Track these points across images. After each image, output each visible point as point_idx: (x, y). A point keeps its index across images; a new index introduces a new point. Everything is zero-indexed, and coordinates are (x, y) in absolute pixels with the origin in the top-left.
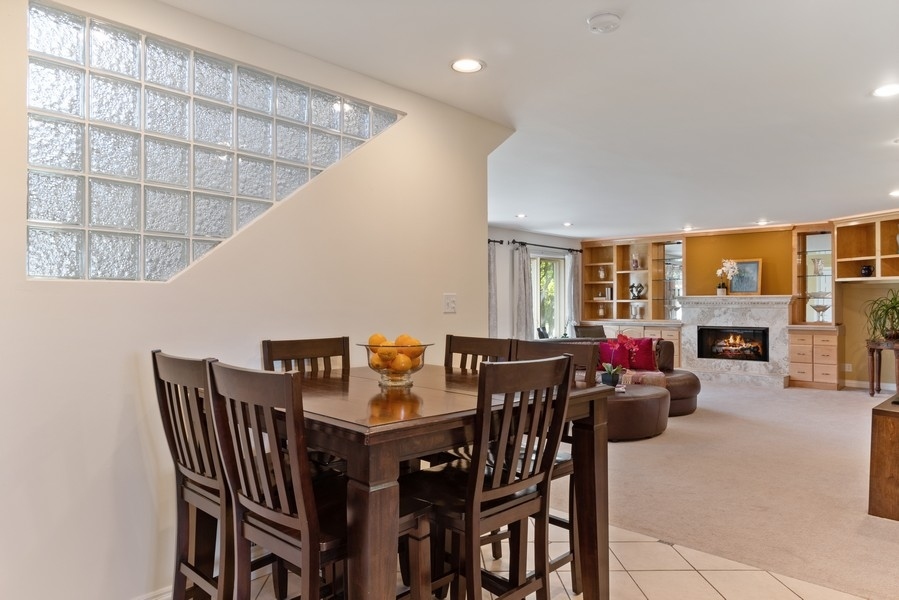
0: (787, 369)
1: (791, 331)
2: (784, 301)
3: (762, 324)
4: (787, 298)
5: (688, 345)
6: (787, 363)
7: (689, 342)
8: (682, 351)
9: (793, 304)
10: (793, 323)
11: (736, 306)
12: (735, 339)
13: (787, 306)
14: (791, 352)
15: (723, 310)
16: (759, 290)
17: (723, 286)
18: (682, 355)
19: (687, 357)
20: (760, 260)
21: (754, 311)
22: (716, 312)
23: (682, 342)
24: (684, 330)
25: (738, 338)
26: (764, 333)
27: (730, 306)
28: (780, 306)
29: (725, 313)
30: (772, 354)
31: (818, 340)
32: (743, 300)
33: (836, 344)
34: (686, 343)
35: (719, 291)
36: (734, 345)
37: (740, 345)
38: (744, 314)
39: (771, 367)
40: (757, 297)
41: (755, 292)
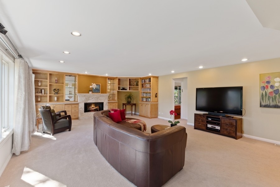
3: (102, 101)
7: (82, 108)
8: (79, 111)
13: (107, 97)
15: (92, 98)
20: (100, 84)
21: (100, 98)
23: (79, 108)
24: (80, 105)
25: (94, 106)
26: (102, 104)
31: (114, 104)
34: (80, 109)
35: (90, 92)
40: (100, 94)
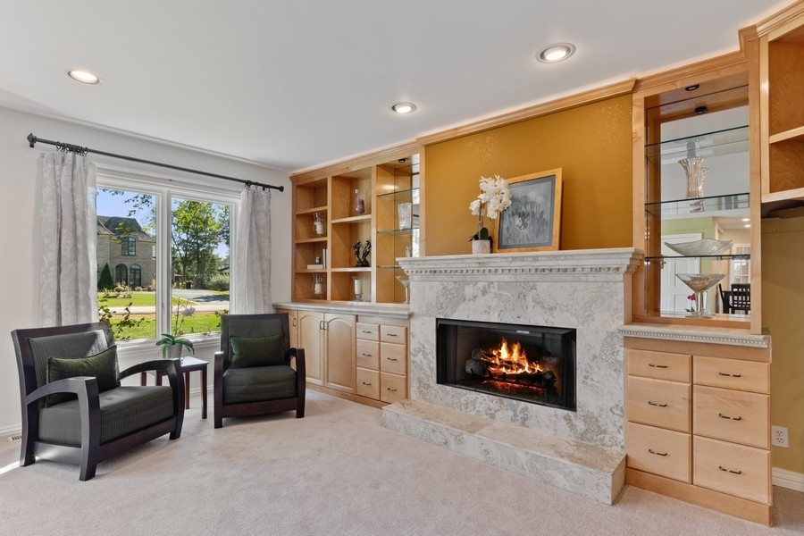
0: (620, 437)
1: (630, 341)
2: (613, 262)
3: (561, 321)
4: (621, 257)
5: (420, 356)
6: (621, 422)
7: (423, 351)
8: (412, 366)
9: (633, 272)
10: (635, 319)
11: (506, 278)
12: (510, 351)
13: (620, 277)
14: (631, 394)
15: (481, 285)
16: (556, 240)
17: (483, 235)
18: (411, 375)
19: (420, 381)
20: (558, 173)
21: (542, 288)
22: (469, 291)
24: (415, 326)
25: (516, 349)
26: (565, 341)
27: (493, 278)
28: (602, 277)
29: (484, 292)
30: (582, 394)
31: (706, 370)
32: (518, 264)
33: (764, 386)
34: (416, 352)
35: (476, 244)
36: (509, 364)
37: (520, 366)
38: (522, 296)
39: (581, 426)
40: (550, 256)
41: (548, 245)
